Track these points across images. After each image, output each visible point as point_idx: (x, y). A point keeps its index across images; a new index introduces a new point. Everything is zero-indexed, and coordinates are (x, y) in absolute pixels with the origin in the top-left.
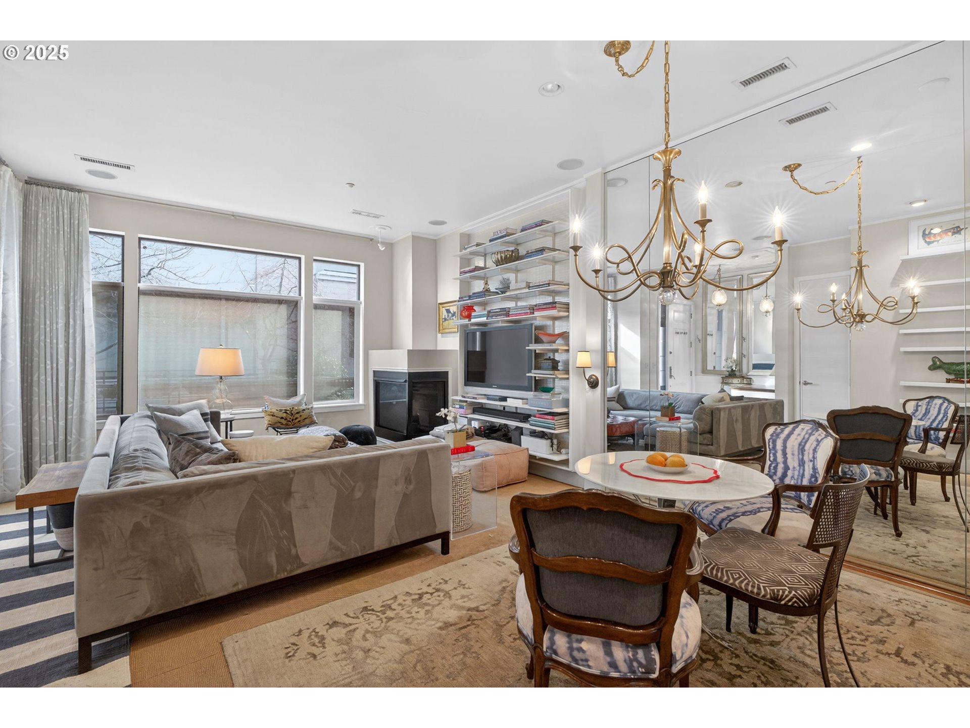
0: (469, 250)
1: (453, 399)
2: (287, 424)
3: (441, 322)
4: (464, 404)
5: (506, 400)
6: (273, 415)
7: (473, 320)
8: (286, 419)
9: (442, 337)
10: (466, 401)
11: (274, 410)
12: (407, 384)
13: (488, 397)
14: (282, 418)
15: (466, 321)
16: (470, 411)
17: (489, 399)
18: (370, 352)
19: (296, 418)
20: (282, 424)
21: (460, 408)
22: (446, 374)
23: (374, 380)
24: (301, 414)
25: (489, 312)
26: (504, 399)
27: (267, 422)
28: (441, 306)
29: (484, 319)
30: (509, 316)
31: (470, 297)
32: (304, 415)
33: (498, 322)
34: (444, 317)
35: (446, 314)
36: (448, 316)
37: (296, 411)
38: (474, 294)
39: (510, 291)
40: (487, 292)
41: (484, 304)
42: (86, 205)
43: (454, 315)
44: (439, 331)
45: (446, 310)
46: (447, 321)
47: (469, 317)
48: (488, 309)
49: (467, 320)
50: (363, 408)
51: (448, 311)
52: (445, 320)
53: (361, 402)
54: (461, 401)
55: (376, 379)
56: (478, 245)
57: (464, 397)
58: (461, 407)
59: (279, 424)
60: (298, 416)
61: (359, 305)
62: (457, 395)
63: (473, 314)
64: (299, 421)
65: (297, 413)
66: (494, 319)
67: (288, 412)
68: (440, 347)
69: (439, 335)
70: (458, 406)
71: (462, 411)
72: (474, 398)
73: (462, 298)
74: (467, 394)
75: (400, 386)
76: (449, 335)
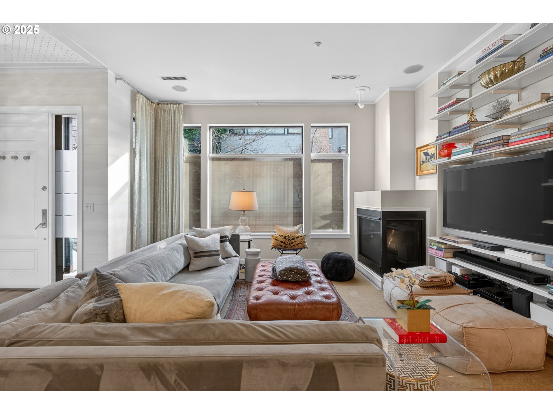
0: (448, 84)
1: (430, 240)
2: (285, 247)
3: (419, 165)
4: (443, 246)
5: (503, 250)
6: (276, 240)
7: (453, 158)
8: (285, 243)
9: (420, 179)
10: (446, 244)
11: (277, 236)
12: (381, 221)
13: (475, 243)
14: (282, 242)
15: (445, 160)
16: (451, 254)
17: (474, 245)
18: (355, 193)
19: (292, 243)
20: (282, 246)
21: (437, 249)
22: (423, 214)
23: (358, 216)
24: (295, 240)
25: (476, 145)
26: (501, 248)
27: (272, 244)
28: (418, 150)
29: (469, 154)
30: (508, 145)
31: (450, 133)
32: (298, 241)
33: (489, 155)
34: (422, 160)
35: (424, 157)
36: (426, 159)
37: (293, 238)
38: (454, 129)
39: (510, 113)
40: (472, 123)
41: (468, 139)
42: (182, 111)
43: (432, 156)
44: (417, 172)
45: (424, 153)
46: (425, 164)
47: (449, 155)
48: (475, 142)
49: (447, 158)
50: (349, 237)
51: (426, 154)
52: (423, 162)
53: (348, 233)
54: (439, 243)
55: (359, 215)
56: (459, 74)
57: (443, 239)
58: (439, 249)
59: (280, 246)
60: (293, 241)
61: (347, 157)
62: (435, 235)
63: (454, 151)
64: (294, 245)
65: (293, 239)
66: (484, 152)
67: (287, 238)
68: (419, 188)
69: (417, 177)
70: (436, 248)
71: (439, 253)
72: (454, 242)
73: (441, 136)
74: (447, 235)
75: (377, 223)
76: (427, 176)
